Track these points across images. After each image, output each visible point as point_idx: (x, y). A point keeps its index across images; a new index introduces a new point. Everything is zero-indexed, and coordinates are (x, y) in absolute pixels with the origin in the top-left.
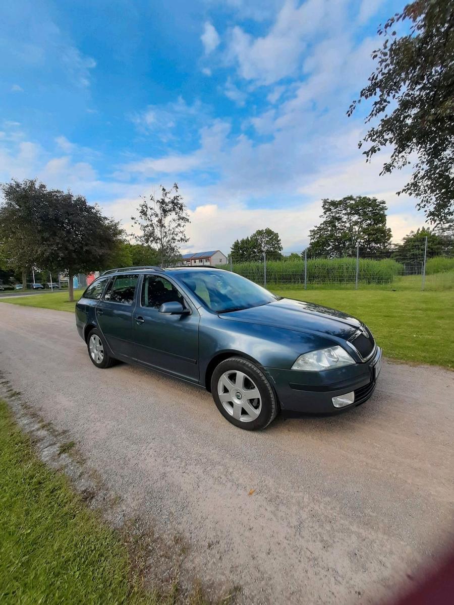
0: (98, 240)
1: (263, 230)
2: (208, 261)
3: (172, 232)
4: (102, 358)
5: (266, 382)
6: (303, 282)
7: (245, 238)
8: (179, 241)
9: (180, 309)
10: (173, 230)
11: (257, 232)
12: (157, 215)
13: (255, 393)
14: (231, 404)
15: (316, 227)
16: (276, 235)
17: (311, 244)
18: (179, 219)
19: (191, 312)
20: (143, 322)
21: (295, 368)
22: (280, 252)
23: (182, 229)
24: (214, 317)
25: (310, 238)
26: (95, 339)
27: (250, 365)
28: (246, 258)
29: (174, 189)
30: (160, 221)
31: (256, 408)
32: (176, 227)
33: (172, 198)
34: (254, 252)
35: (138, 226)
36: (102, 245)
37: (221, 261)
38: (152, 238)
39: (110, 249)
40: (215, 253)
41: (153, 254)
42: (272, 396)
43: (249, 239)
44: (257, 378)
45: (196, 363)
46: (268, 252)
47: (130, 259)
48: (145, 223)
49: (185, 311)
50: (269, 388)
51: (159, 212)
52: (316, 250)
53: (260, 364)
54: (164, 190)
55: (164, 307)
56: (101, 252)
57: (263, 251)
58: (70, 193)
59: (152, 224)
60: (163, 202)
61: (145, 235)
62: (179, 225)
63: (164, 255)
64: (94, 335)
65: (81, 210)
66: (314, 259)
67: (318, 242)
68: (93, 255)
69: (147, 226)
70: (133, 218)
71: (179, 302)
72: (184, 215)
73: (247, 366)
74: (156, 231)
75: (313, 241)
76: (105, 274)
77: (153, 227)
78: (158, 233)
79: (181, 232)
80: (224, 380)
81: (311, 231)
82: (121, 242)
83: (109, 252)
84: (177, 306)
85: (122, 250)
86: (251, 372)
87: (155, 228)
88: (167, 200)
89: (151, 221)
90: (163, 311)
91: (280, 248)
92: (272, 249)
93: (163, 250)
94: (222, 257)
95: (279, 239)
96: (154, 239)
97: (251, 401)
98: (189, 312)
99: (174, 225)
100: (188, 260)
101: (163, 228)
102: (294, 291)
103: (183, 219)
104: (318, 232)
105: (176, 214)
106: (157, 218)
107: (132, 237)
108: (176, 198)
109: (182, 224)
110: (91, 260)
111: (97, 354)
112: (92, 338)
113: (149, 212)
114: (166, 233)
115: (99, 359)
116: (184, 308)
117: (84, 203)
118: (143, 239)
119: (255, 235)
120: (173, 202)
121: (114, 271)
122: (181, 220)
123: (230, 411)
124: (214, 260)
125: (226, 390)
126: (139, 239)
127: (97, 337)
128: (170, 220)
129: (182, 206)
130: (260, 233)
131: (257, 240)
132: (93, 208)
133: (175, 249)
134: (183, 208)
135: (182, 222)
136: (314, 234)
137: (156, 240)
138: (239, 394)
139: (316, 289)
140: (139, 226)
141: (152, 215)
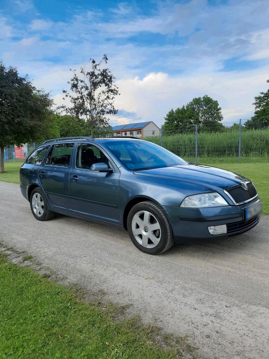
0: (28, 112)
1: (200, 98)
2: (140, 133)
3: (101, 104)
4: (43, 212)
5: (164, 217)
6: (237, 155)
7: (181, 107)
8: (108, 113)
9: (106, 168)
10: (102, 102)
11: (194, 100)
12: (87, 88)
13: (157, 226)
14: (141, 236)
15: (262, 93)
16: (216, 103)
17: (256, 113)
18: (108, 92)
19: (114, 171)
20: (77, 180)
21: (182, 206)
22: (219, 122)
23: (110, 101)
24: (131, 173)
25: (255, 106)
26: (36, 197)
27: (153, 206)
28: (181, 129)
29: (104, 61)
30: (90, 94)
31: (158, 237)
32: (105, 99)
33: (102, 70)
34: (191, 123)
35: (68, 99)
36: (33, 117)
37: (153, 133)
38: (82, 110)
39: (40, 121)
40: (147, 125)
41: (82, 126)
42: (168, 227)
43: (185, 108)
44: (157, 214)
45: (117, 208)
46: (206, 123)
47: (57, 130)
48: (76, 95)
49: (110, 169)
50: (166, 221)
51: (89, 84)
52: (262, 120)
53: (159, 204)
54: (94, 62)
55: (94, 166)
56: (32, 123)
57: (200, 122)
58: (3, 65)
59: (83, 96)
60: (92, 74)
61: (76, 107)
62: (108, 97)
63: (94, 127)
64: (36, 194)
65: (13, 82)
66: (254, 129)
67: (264, 110)
68: (24, 126)
69: (78, 99)
70: (64, 92)
71: (105, 163)
72: (113, 88)
73: (152, 206)
74: (86, 103)
75: (258, 109)
76: (45, 143)
77: (83, 100)
78: (87, 105)
79: (111, 104)
80: (136, 219)
81: (256, 98)
82: (51, 113)
83: (40, 123)
84: (104, 166)
85: (51, 121)
86: (154, 211)
87: (85, 100)
88: (97, 73)
89: (82, 93)
90: (93, 169)
91: (220, 118)
92: (210, 119)
93: (92, 123)
94: (155, 129)
95: (219, 107)
96: (84, 110)
97: (155, 232)
98: (113, 171)
99: (103, 97)
100: (118, 132)
101: (93, 100)
102: (227, 164)
103: (112, 91)
104: (265, 100)
105: (106, 86)
106: (87, 91)
107: (63, 109)
108: (105, 71)
109: (111, 97)
110: (22, 132)
111: (38, 209)
112: (34, 196)
113: (80, 85)
114: (95, 105)
115: (40, 213)
116: (109, 167)
117: (15, 74)
118: (73, 111)
119: (191, 104)
120: (102, 74)
121: (53, 141)
122: (110, 92)
123: (140, 241)
124: (147, 132)
125: (138, 227)
126: (70, 111)
127: (39, 195)
128: (99, 92)
129: (111, 78)
130: (197, 101)
131: (194, 109)
132: (24, 79)
133: (105, 121)
134: (112, 79)
135: (111, 95)
136: (260, 101)
137: (85, 111)
138: (146, 228)
139: (252, 161)
140: (70, 99)
141: (82, 88)
